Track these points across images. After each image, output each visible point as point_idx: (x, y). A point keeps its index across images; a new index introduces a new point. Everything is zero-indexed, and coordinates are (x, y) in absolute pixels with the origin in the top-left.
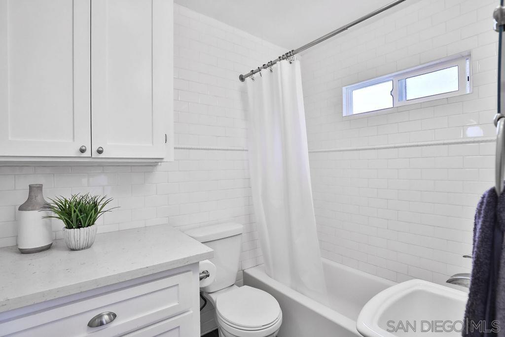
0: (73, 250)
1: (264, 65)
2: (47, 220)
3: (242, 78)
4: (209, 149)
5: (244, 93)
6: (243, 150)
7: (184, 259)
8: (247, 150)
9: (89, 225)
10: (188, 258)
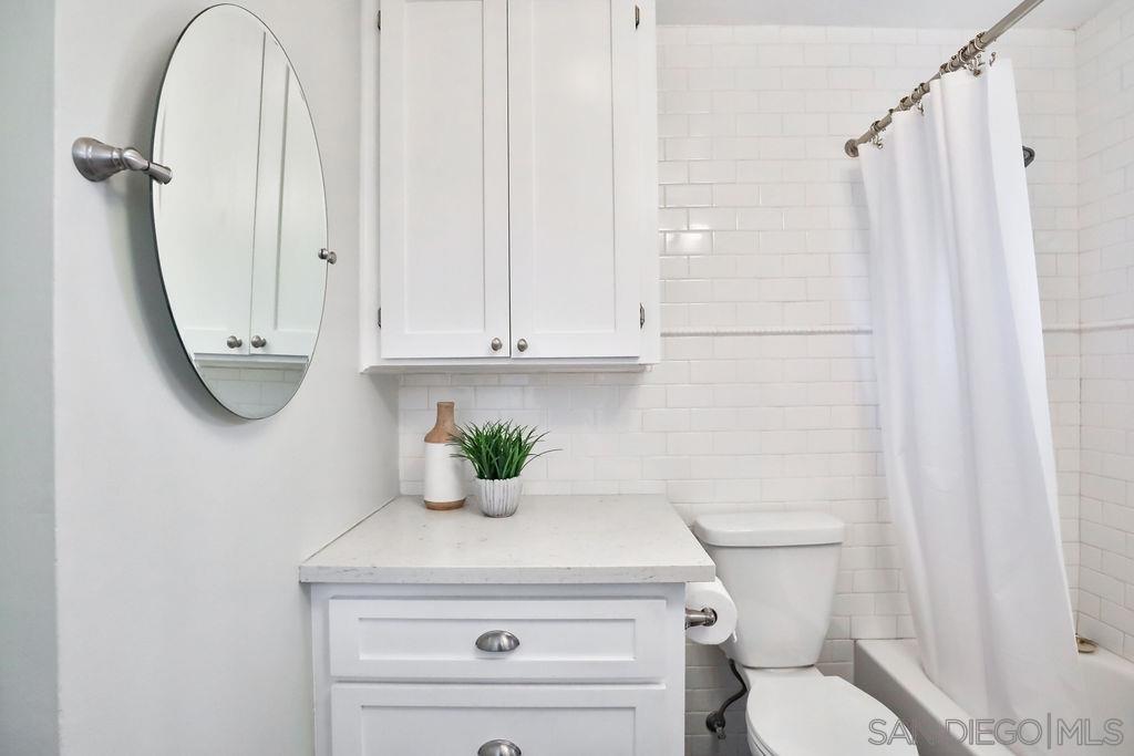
0: (487, 515)
1: (903, 101)
2: (457, 460)
3: (852, 149)
4: (760, 334)
5: (855, 183)
6: (859, 332)
7: (645, 569)
8: (869, 332)
9: (508, 476)
10: (652, 568)
